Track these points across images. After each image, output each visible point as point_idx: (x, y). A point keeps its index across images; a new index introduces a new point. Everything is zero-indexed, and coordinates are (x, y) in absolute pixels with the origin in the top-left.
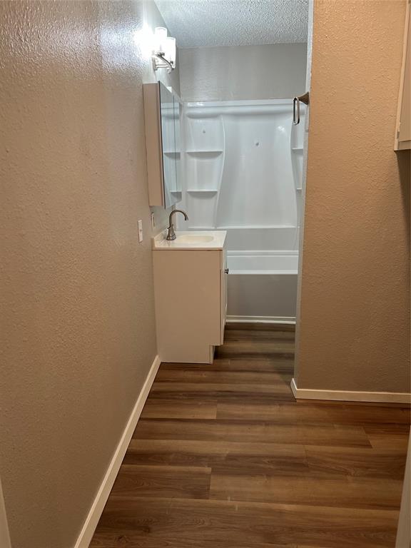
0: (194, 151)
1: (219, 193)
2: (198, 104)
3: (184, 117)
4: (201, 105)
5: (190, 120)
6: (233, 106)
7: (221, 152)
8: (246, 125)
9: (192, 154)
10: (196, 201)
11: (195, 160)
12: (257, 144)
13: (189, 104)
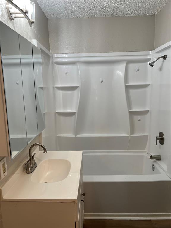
0: (60, 86)
1: (77, 113)
2: (64, 55)
3: (52, 63)
4: (67, 56)
5: (57, 66)
6: (85, 57)
7: (78, 87)
8: (95, 69)
9: (59, 88)
10: (62, 118)
11: (61, 92)
12: (102, 82)
13: (56, 56)
